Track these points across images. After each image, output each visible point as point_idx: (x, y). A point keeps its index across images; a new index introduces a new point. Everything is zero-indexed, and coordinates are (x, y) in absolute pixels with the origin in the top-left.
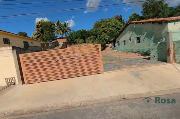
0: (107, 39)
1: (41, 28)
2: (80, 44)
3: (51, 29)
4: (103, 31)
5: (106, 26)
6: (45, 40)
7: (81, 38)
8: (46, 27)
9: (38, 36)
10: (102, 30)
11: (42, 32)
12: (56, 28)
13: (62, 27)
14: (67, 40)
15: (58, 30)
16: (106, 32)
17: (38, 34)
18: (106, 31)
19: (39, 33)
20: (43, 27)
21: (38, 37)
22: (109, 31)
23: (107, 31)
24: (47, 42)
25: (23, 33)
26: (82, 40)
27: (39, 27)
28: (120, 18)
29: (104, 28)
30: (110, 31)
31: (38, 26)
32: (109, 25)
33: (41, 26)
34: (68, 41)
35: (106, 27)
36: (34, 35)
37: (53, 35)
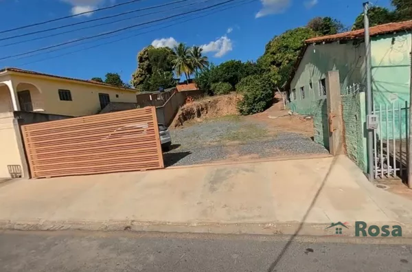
0: (274, 84)
1: (146, 62)
2: (221, 94)
3: (165, 65)
4: (273, 63)
5: (279, 50)
6: (151, 88)
7: (225, 81)
8: (156, 60)
9: (141, 79)
10: (270, 60)
11: (149, 70)
12: (177, 60)
13: (188, 57)
14: (198, 87)
15: (180, 66)
16: (279, 65)
17: (142, 75)
18: (280, 61)
19: (143, 73)
20: (151, 60)
21: (141, 82)
22: (287, 61)
23: (281, 63)
24: (154, 93)
25: (114, 75)
26: (227, 85)
27: (143, 61)
28: (326, 25)
29: (274, 54)
30: (290, 60)
31: (141, 60)
32: (287, 47)
33: (147, 59)
34: (200, 88)
35: (280, 52)
36: (135, 79)
37: (170, 77)
